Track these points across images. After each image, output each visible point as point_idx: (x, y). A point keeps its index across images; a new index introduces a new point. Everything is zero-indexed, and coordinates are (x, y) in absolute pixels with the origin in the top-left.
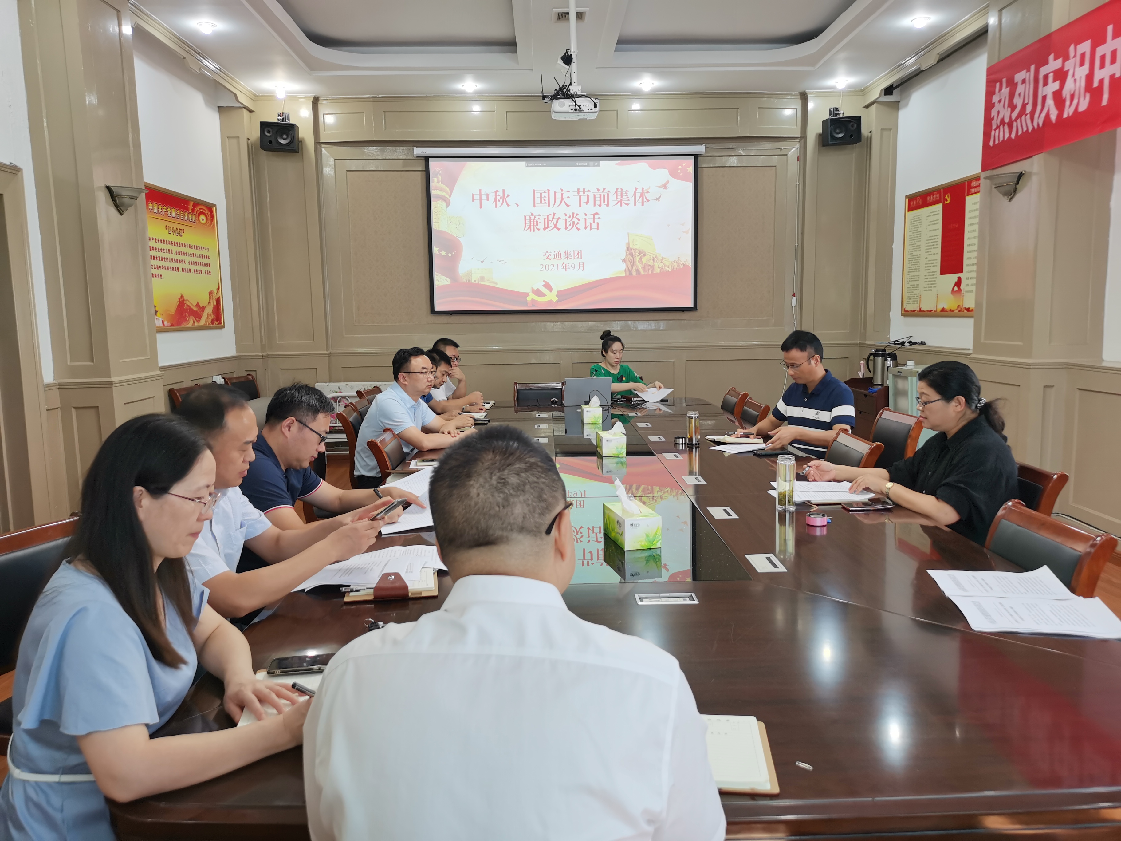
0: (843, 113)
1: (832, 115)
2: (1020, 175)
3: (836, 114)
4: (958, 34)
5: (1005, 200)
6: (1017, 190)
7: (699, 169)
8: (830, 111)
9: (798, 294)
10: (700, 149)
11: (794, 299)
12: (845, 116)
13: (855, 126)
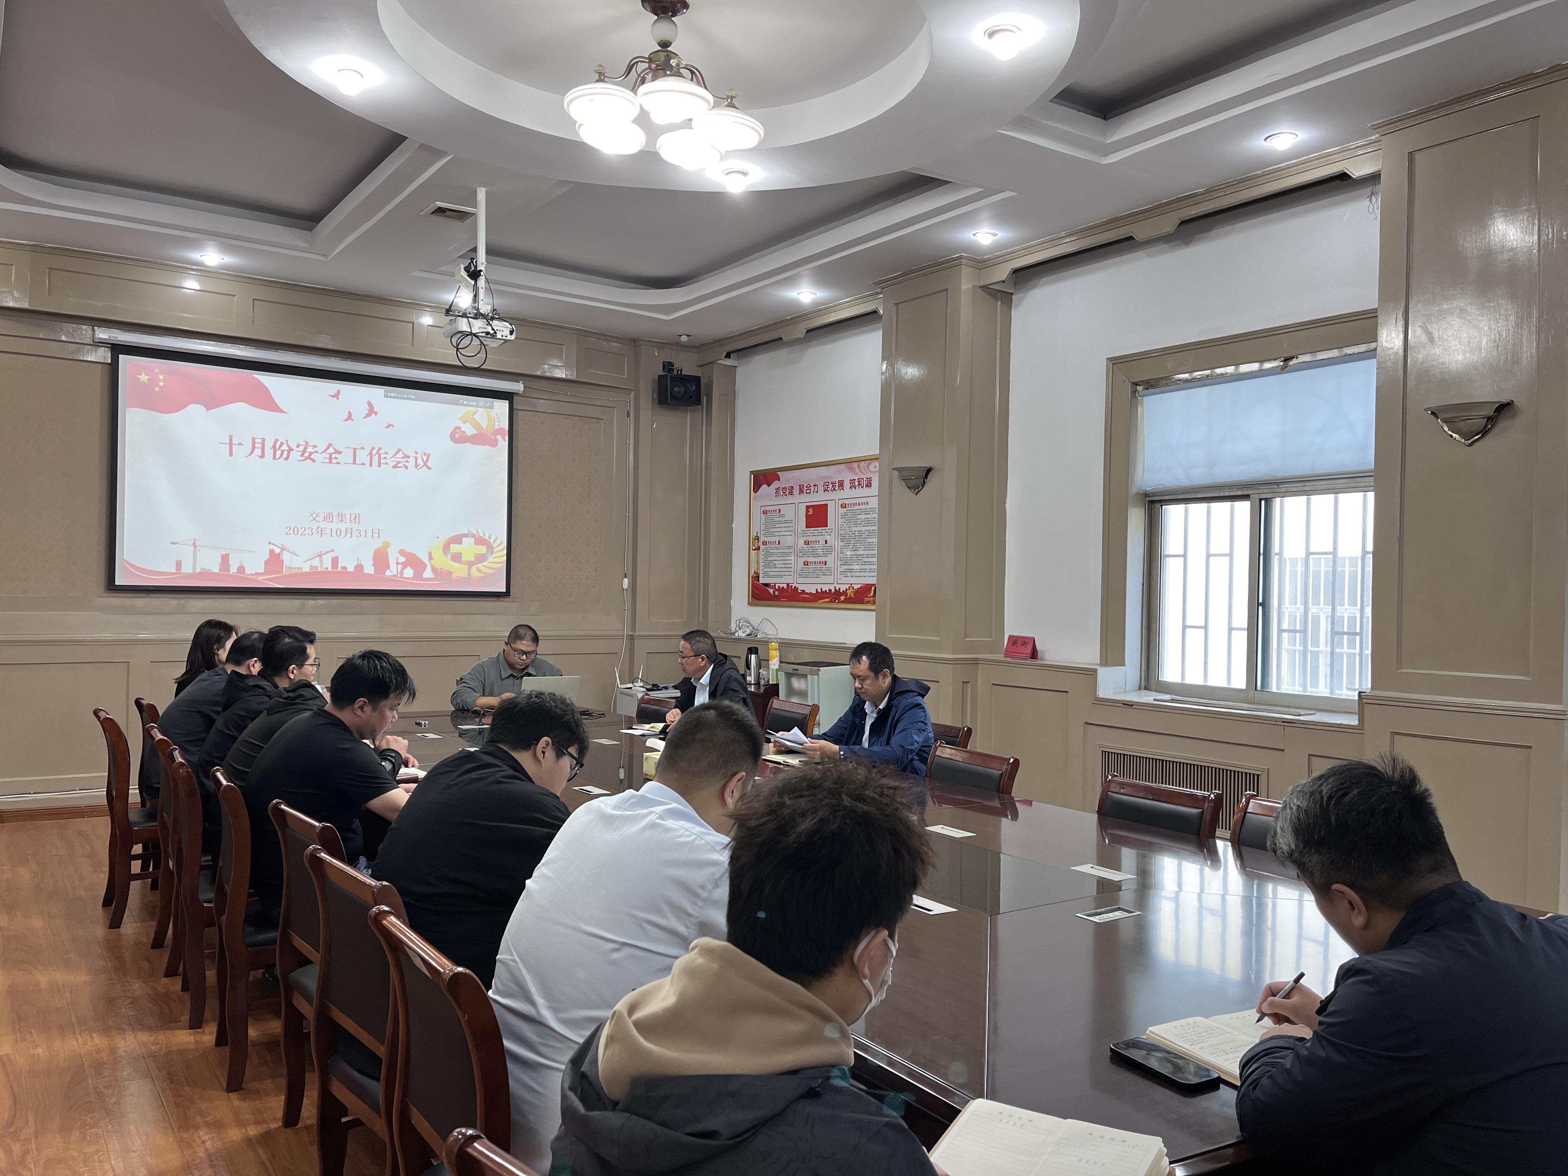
0: (681, 370)
1: (666, 370)
2: (929, 470)
3: (671, 370)
4: (832, 314)
5: (910, 494)
6: (925, 485)
7: (514, 411)
8: (664, 365)
9: (630, 574)
10: (517, 387)
11: (626, 581)
12: (683, 373)
13: (694, 387)
